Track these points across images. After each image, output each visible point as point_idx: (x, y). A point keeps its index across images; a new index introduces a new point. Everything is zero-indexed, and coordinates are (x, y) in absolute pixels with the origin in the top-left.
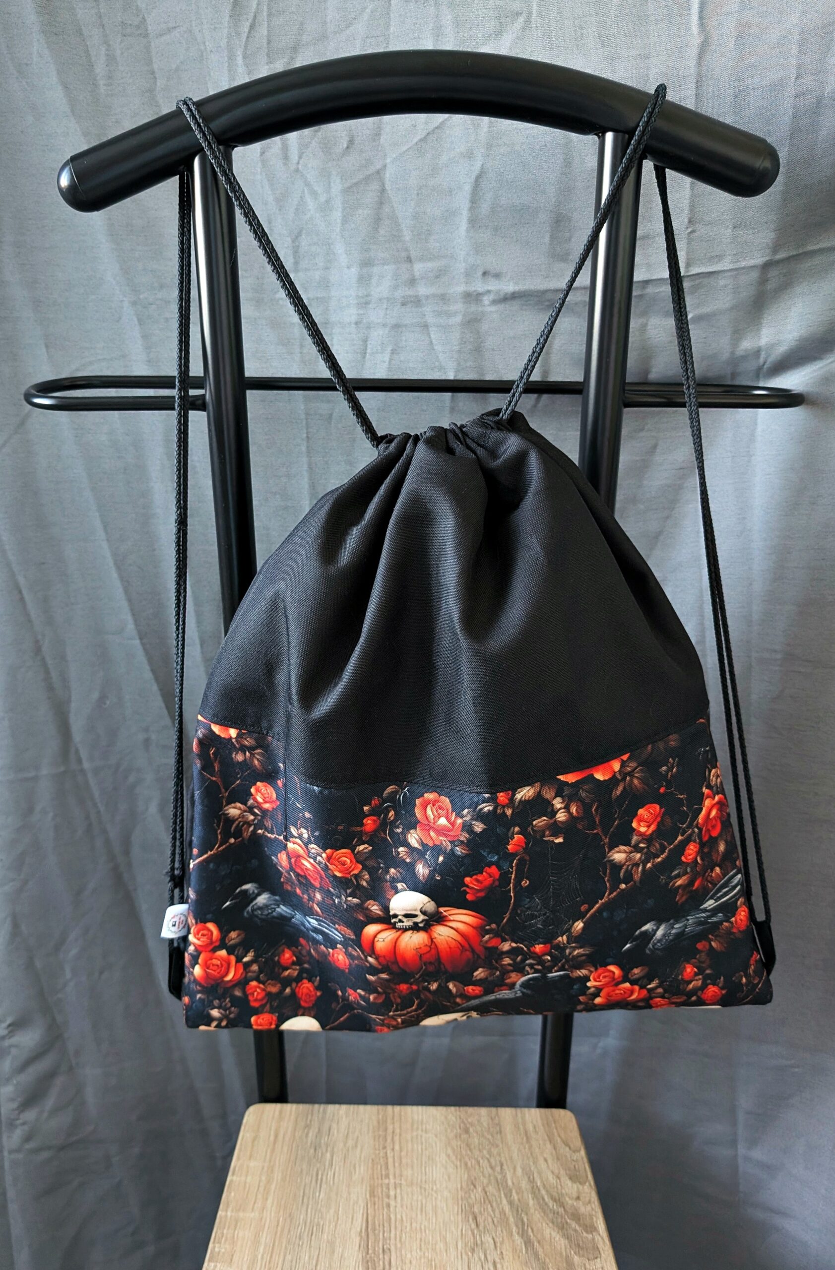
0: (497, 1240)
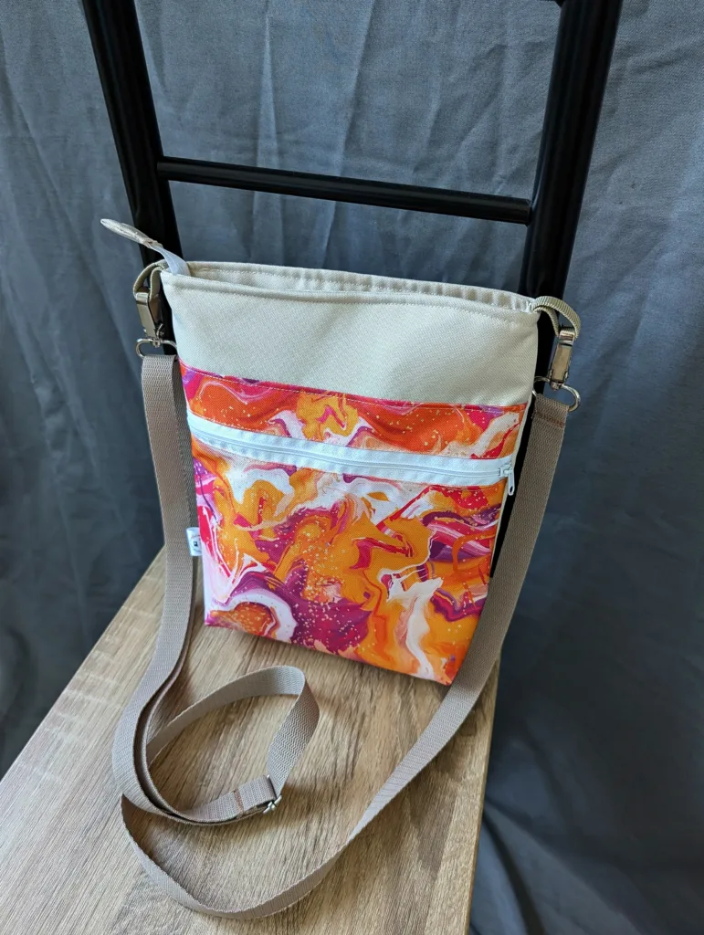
0: (375, 693)
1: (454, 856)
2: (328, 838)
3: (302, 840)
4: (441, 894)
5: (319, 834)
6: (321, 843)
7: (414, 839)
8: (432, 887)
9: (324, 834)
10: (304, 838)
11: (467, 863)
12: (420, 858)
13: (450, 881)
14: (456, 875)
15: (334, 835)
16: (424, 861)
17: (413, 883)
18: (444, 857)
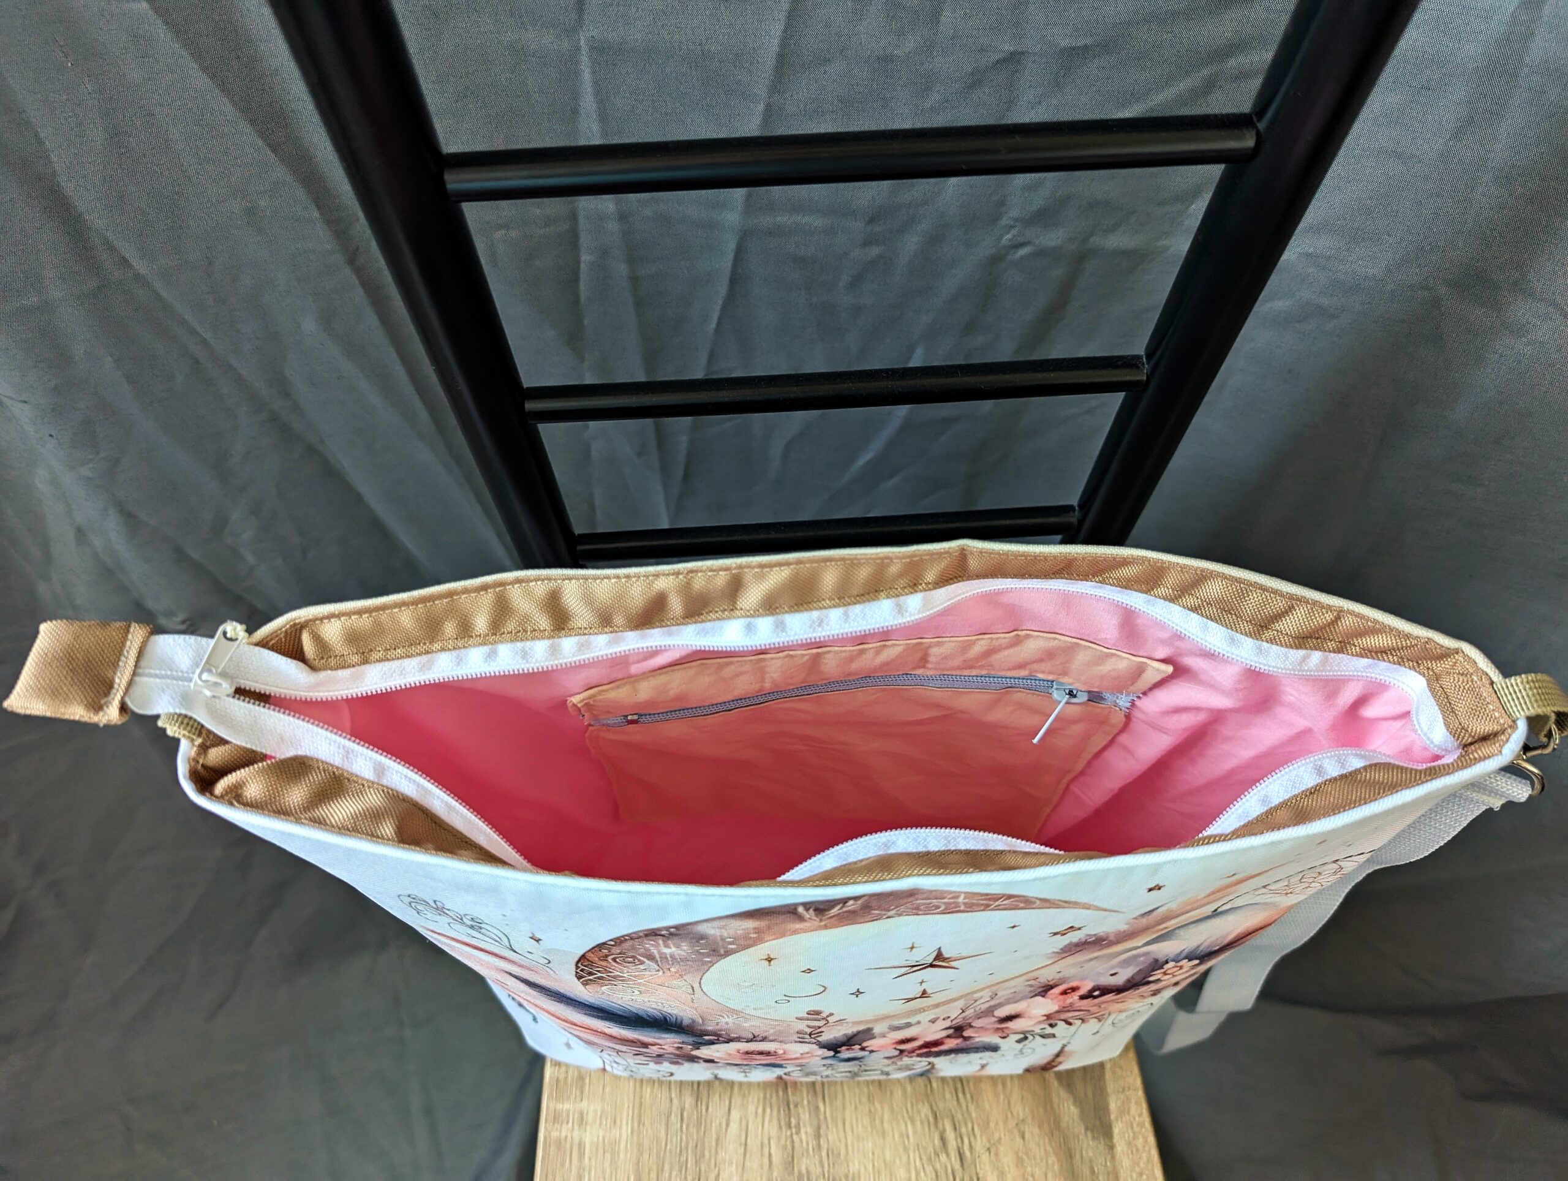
1: (1124, 1111)
2: (973, 1144)
3: (943, 1157)
4: (1126, 1163)
5: (960, 1145)
6: (967, 1153)
7: (1072, 1108)
8: (1113, 1158)
9: (966, 1141)
10: (944, 1155)
11: (1141, 1115)
12: (1087, 1129)
13: (1129, 1144)
14: (1134, 1133)
15: (979, 1138)
16: (1092, 1131)
17: (1091, 1161)
18: (1113, 1117)
